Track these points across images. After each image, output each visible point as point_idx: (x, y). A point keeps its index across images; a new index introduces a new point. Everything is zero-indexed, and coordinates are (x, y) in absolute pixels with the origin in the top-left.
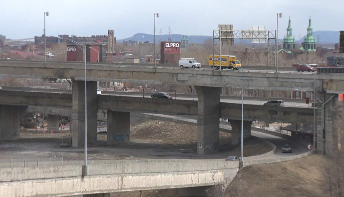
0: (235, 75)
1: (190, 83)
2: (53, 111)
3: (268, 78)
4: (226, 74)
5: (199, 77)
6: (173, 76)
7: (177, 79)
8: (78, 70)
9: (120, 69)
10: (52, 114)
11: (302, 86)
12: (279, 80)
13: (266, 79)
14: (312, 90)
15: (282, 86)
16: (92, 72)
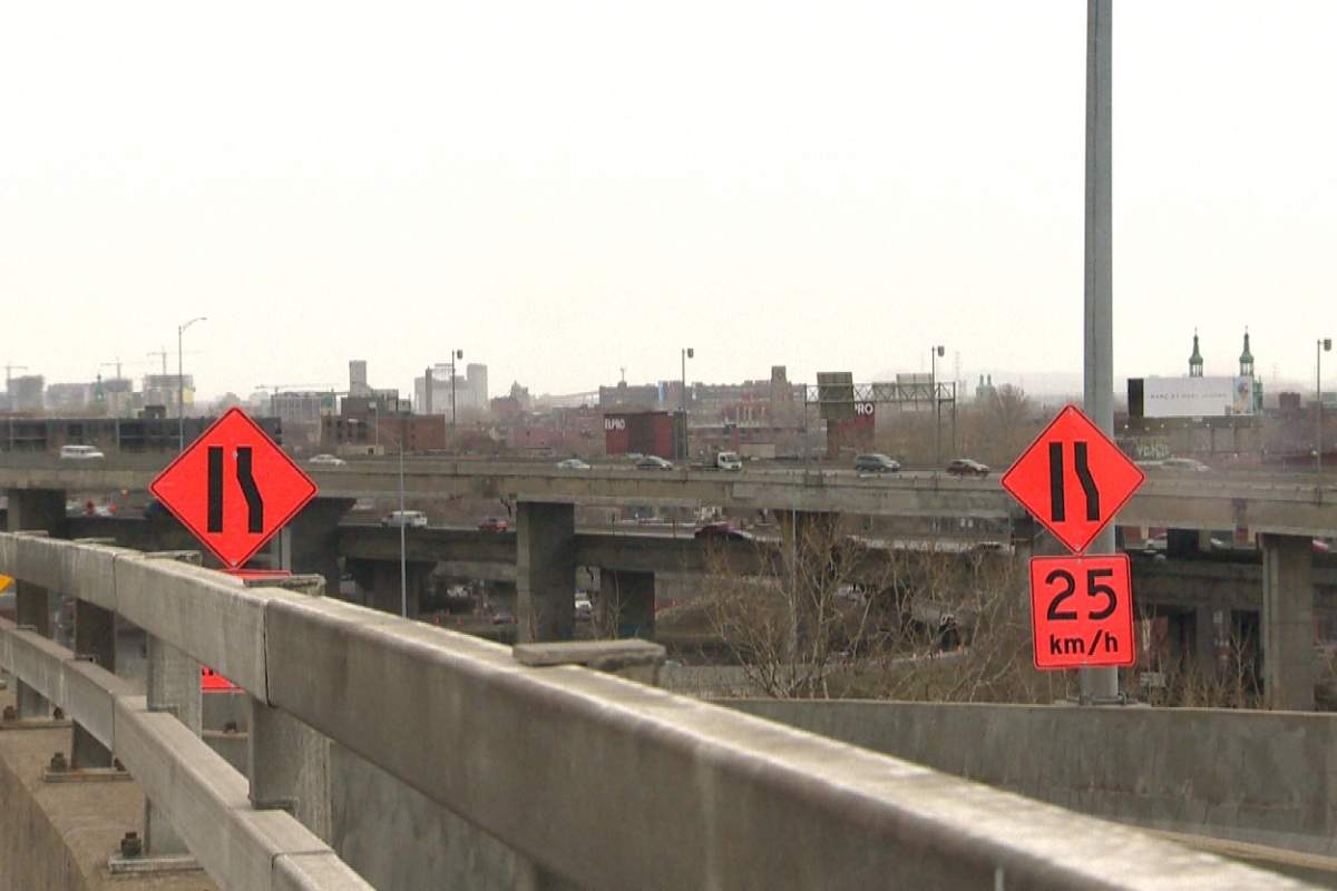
0: (850, 483)
1: (759, 504)
2: (505, 572)
3: (918, 490)
4: (833, 482)
5: (777, 490)
6: (723, 489)
7: (731, 494)
8: (524, 477)
9: (613, 475)
10: (502, 579)
11: (986, 507)
12: (940, 493)
13: (915, 492)
14: (1005, 515)
15: (946, 506)
16: (553, 482)
